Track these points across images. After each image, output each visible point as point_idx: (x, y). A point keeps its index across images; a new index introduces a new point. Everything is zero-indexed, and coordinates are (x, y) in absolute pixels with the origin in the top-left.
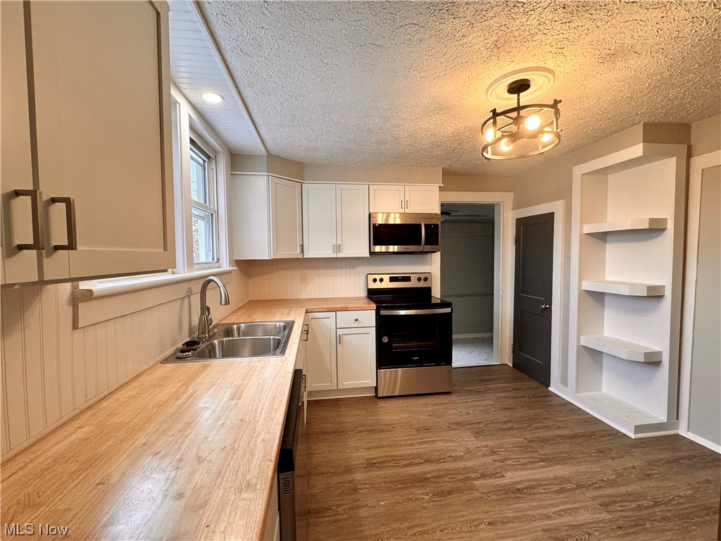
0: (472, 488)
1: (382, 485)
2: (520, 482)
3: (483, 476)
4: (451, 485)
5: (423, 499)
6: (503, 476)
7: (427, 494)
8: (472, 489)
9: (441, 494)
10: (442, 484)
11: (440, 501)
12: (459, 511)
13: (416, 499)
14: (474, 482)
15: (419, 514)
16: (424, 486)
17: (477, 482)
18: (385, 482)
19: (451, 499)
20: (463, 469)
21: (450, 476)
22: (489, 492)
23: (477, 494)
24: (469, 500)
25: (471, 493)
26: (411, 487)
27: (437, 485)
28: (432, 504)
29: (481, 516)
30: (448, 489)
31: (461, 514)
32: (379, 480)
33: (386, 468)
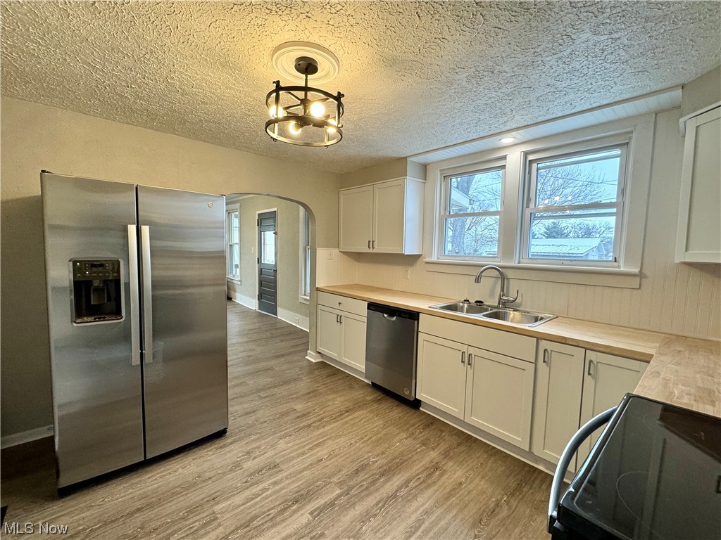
0: (341, 484)
1: (410, 456)
2: (295, 512)
3: (332, 504)
4: (360, 479)
5: (374, 458)
6: (311, 513)
7: (374, 462)
8: (340, 482)
9: (363, 467)
10: (367, 476)
11: (361, 461)
12: (344, 460)
13: (378, 455)
14: (340, 491)
15: (370, 447)
16: (380, 468)
17: (337, 492)
18: (410, 458)
19: (355, 466)
20: (354, 504)
21: (364, 488)
22: (325, 486)
23: (334, 480)
24: (340, 471)
25: (339, 478)
26: (390, 462)
27: (371, 473)
28: (366, 457)
29: (328, 463)
30: (359, 474)
31: (343, 458)
32: (415, 458)
33: (421, 470)
